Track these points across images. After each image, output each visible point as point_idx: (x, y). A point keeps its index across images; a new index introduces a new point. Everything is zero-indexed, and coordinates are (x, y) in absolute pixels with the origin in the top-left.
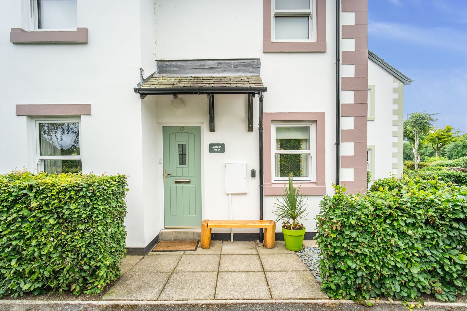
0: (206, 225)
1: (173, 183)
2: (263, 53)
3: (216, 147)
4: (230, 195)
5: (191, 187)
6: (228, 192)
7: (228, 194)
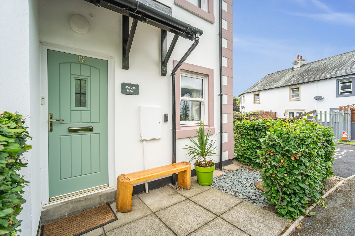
0: (128, 181)
1: (66, 132)
2: (174, 5)
3: (129, 88)
4: (145, 142)
5: (93, 136)
6: (143, 138)
7: (143, 141)
